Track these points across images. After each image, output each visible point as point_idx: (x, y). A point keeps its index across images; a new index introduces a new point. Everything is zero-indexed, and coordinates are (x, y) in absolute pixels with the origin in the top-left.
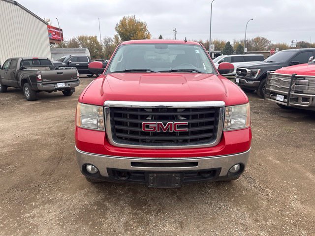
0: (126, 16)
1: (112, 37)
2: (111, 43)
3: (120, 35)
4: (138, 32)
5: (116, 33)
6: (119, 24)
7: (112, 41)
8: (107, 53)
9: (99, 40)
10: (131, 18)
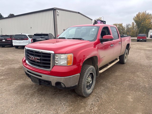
0: (141, 12)
1: (131, 24)
2: (129, 27)
3: (135, 22)
4: (146, 19)
5: (133, 21)
6: (136, 16)
7: (130, 25)
8: (126, 32)
9: (123, 25)
10: (143, 13)
